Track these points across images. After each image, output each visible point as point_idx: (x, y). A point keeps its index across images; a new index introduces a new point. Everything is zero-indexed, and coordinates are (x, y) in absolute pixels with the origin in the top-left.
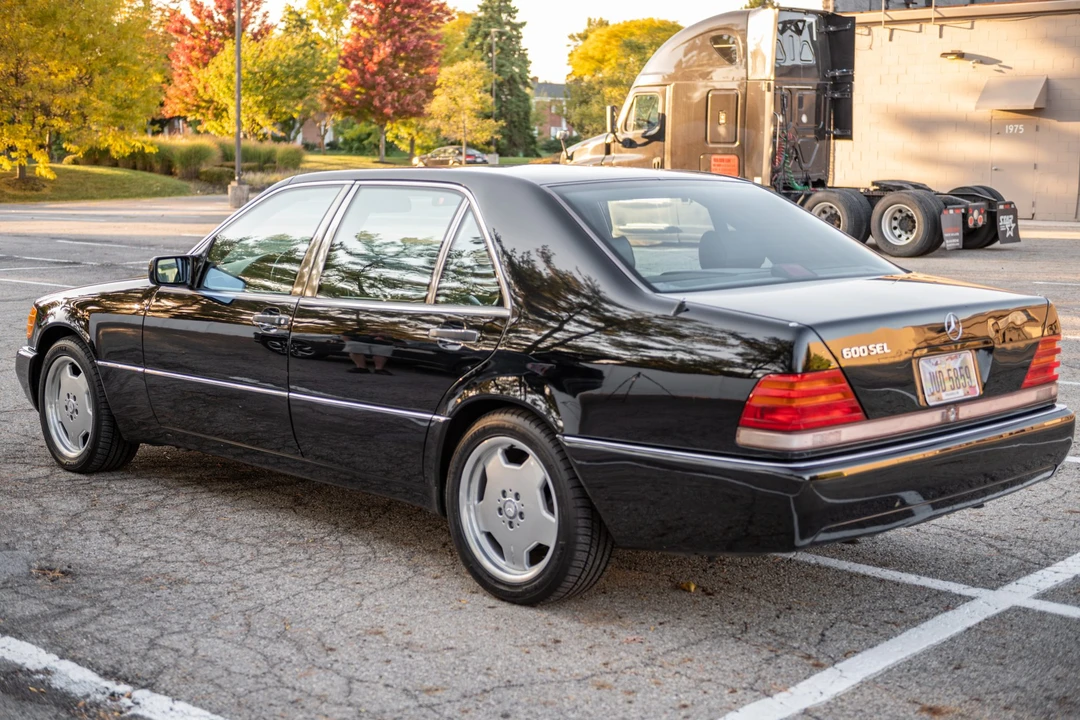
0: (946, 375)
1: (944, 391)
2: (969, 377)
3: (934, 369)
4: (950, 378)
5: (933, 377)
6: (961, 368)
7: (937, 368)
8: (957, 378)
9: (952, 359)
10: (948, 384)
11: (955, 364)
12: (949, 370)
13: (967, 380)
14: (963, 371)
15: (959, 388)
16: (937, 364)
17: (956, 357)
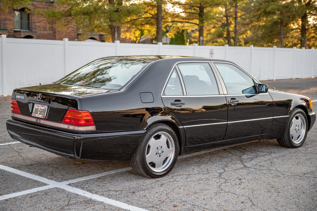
0: (39, 110)
1: (37, 114)
2: (45, 113)
3: (37, 107)
4: (40, 111)
5: (36, 109)
6: (44, 110)
7: (38, 108)
8: (41, 112)
9: (42, 106)
10: (39, 112)
11: (43, 108)
12: (41, 109)
13: (44, 113)
14: (44, 111)
15: (41, 115)
16: (38, 106)
17: (44, 106)
